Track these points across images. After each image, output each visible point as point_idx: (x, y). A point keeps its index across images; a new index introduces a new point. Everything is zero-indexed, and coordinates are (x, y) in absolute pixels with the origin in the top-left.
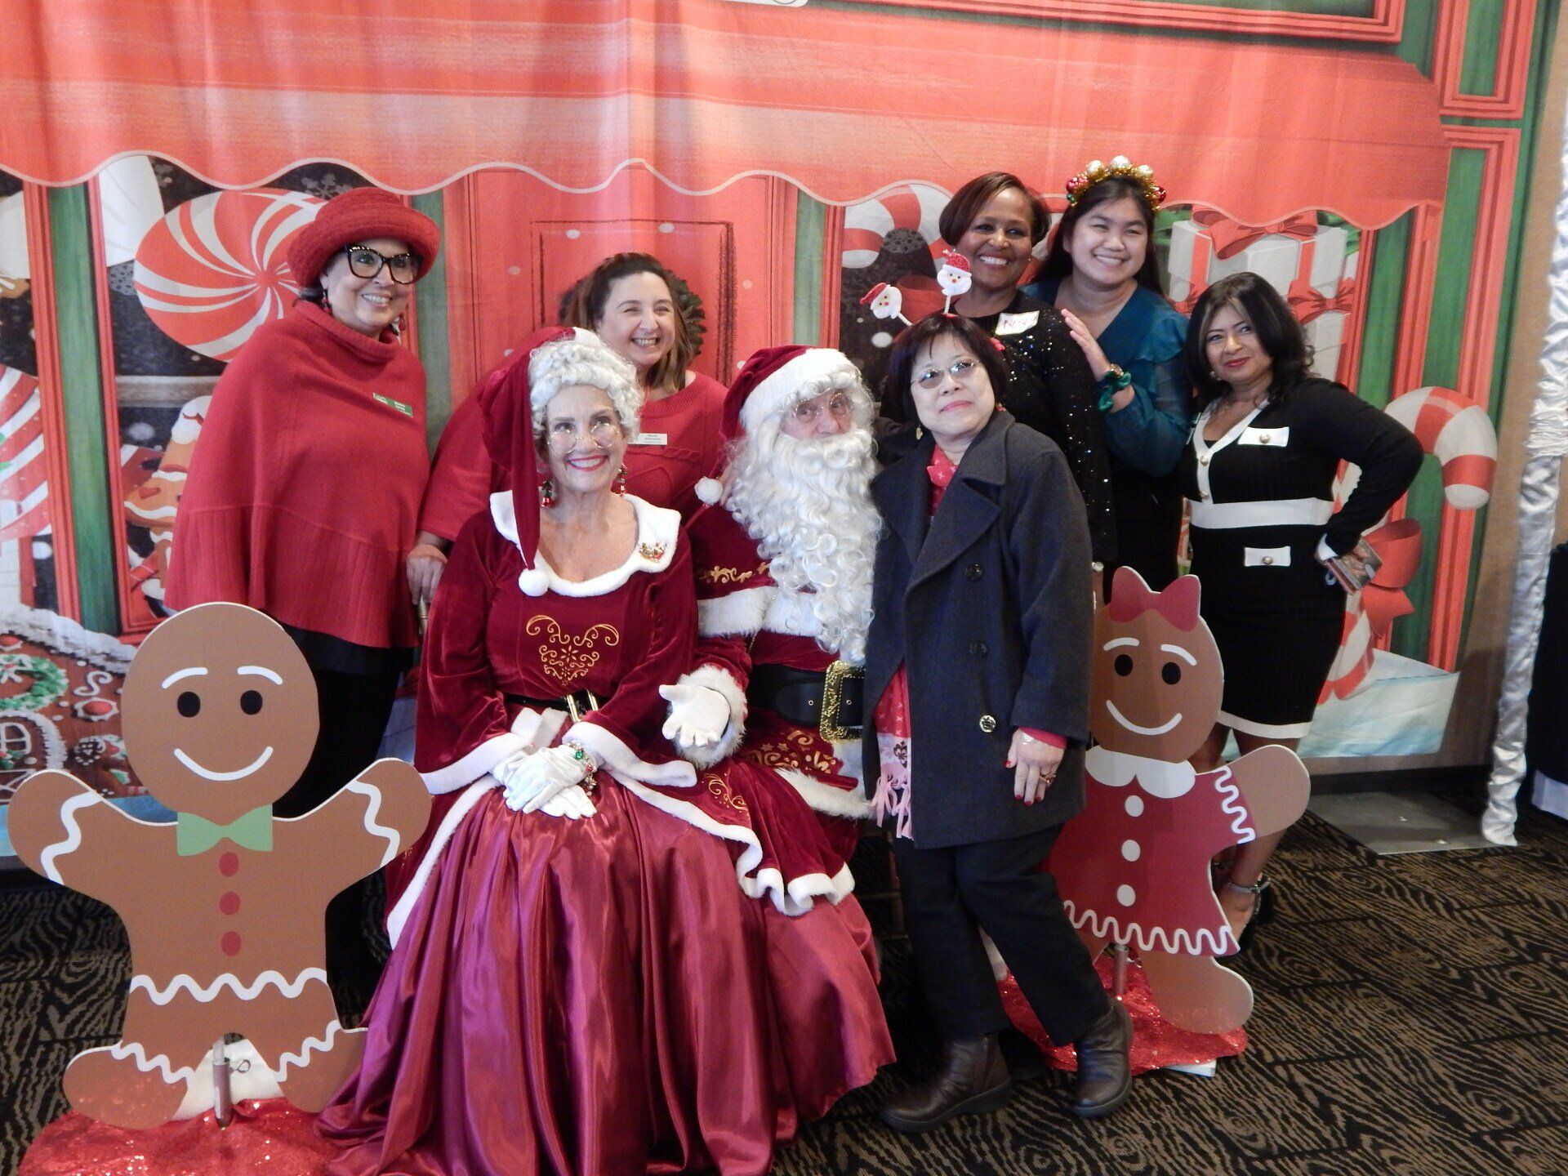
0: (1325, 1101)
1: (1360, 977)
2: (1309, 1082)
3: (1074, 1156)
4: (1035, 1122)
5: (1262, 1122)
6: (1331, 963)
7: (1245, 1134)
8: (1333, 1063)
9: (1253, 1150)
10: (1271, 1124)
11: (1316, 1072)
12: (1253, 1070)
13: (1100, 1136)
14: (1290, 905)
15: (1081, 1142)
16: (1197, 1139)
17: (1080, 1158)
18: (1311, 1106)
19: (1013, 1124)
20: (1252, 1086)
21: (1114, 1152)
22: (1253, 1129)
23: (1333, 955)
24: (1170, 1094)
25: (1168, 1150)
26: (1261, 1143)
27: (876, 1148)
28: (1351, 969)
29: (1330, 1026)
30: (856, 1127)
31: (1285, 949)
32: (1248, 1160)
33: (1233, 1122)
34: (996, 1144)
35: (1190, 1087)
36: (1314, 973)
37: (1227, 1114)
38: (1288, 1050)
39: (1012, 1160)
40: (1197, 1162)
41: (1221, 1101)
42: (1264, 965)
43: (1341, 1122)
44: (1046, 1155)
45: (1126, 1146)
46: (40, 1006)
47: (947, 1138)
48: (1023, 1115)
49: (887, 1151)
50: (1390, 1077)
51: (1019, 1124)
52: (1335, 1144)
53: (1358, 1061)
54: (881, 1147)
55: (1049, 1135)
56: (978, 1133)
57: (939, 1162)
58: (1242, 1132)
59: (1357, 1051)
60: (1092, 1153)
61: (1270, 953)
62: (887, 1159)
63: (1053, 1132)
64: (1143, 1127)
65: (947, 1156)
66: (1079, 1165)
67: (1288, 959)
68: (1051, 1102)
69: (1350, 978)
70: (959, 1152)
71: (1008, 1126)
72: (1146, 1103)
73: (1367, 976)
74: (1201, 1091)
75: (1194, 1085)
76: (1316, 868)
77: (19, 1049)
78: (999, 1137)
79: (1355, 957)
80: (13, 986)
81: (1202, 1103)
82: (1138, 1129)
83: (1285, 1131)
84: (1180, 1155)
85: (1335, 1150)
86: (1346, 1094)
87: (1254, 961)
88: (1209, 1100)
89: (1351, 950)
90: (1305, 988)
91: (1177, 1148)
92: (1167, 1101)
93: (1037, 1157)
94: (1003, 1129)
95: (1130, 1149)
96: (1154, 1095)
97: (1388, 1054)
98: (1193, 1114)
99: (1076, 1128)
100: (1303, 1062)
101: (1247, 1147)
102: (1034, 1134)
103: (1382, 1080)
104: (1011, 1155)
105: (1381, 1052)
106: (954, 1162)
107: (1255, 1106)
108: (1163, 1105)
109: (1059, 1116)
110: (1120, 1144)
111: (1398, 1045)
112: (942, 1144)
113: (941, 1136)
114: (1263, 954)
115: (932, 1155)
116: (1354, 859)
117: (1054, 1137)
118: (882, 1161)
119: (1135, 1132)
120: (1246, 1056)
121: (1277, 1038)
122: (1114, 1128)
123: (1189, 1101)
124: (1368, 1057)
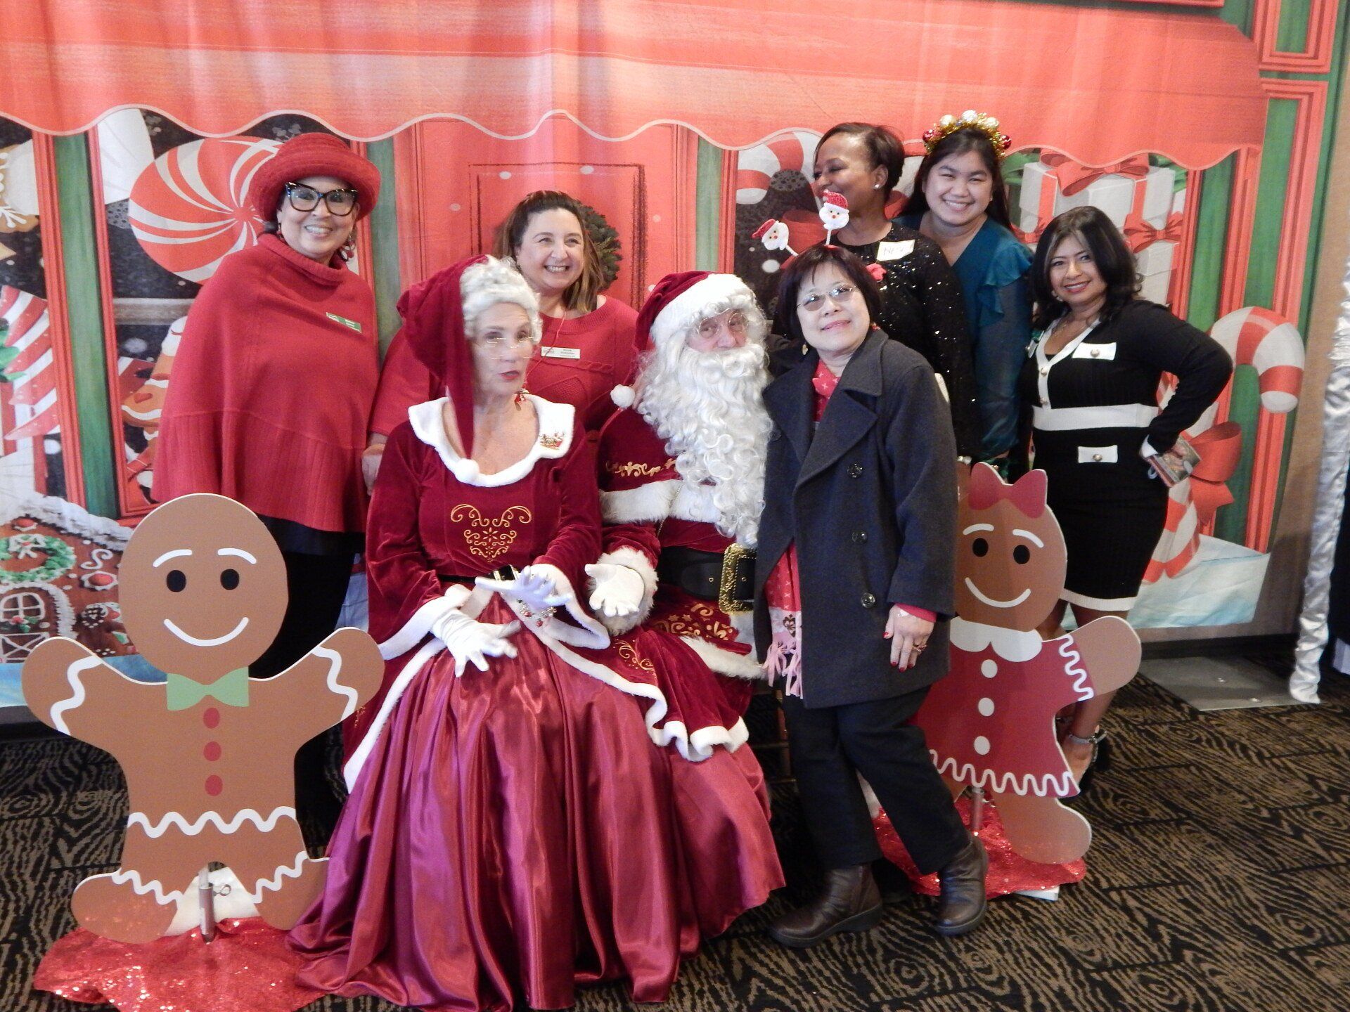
0: (1153, 922)
1: (1184, 816)
2: (1139, 906)
3: (936, 968)
4: (902, 939)
5: (1099, 939)
6: (1158, 804)
7: (1084, 950)
8: (1160, 889)
9: (1090, 963)
10: (1106, 941)
11: (1146, 897)
12: (1091, 895)
13: (959, 951)
14: (1123, 753)
15: (942, 956)
16: (1042, 954)
17: (942, 970)
18: (1141, 926)
19: (883, 940)
20: (1090, 908)
21: (971, 965)
22: (1091, 946)
23: (1161, 797)
24: (1019, 915)
25: (1018, 963)
26: (1097, 958)
27: (767, 961)
28: (1176, 809)
29: (1158, 858)
30: (749, 943)
31: (1119, 792)
32: (1086, 972)
33: (1074, 939)
34: (870, 958)
35: (1036, 909)
36: (1144, 812)
37: (1069, 933)
38: (1121, 878)
39: (883, 971)
40: (1043, 973)
41: (1063, 921)
42: (1101, 805)
43: (1167, 940)
44: (913, 967)
45: (981, 960)
46: (51, 839)
47: (827, 952)
48: (894, 933)
49: (776, 964)
50: (1209, 901)
51: (890, 941)
52: (1161, 959)
53: (1181, 887)
54: (771, 960)
55: (916, 950)
56: (854, 949)
57: (820, 973)
58: (1081, 948)
59: (1181, 879)
60: (952, 965)
61: (1106, 795)
62: (776, 970)
63: (919, 947)
64: (995, 943)
65: (828, 968)
66: (941, 975)
67: (1122, 800)
68: (917, 922)
69: (1175, 816)
70: (838, 965)
71: (880, 942)
72: (999, 923)
73: (1189, 815)
74: (1045, 912)
75: (1040, 908)
76: (1145, 723)
77: (33, 875)
78: (872, 951)
79: (1179, 799)
80: (28, 822)
81: (1047, 923)
82: (992, 945)
83: (1118, 947)
84: (1028, 967)
85: (1162, 963)
86: (1171, 915)
87: (1092, 802)
88: (1053, 921)
89: (1175, 793)
90: (1136, 825)
91: (1025, 962)
92: (1017, 921)
93: (904, 969)
94: (876, 945)
95: (984, 963)
96: (1005, 916)
97: (1207, 881)
98: (1039, 933)
99: (938, 944)
100: (1134, 888)
101: (1085, 960)
102: (901, 948)
103: (1203, 904)
104: (883, 967)
105: (1202, 880)
106: (833, 972)
107: (1092, 926)
108: (1013, 925)
109: (923, 933)
110: (976, 958)
111: (1217, 874)
112: (823, 957)
113: (823, 951)
114: (1100, 796)
115: (815, 967)
116: (1178, 714)
117: (919, 952)
118: (772, 972)
119: (988, 947)
120: (1085, 884)
121: (1112, 868)
122: (971, 944)
123: (1036, 922)
124: (1190, 884)
